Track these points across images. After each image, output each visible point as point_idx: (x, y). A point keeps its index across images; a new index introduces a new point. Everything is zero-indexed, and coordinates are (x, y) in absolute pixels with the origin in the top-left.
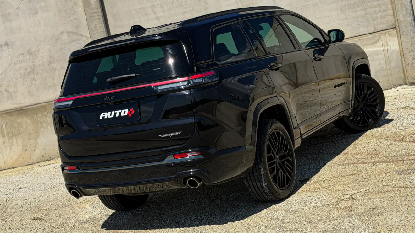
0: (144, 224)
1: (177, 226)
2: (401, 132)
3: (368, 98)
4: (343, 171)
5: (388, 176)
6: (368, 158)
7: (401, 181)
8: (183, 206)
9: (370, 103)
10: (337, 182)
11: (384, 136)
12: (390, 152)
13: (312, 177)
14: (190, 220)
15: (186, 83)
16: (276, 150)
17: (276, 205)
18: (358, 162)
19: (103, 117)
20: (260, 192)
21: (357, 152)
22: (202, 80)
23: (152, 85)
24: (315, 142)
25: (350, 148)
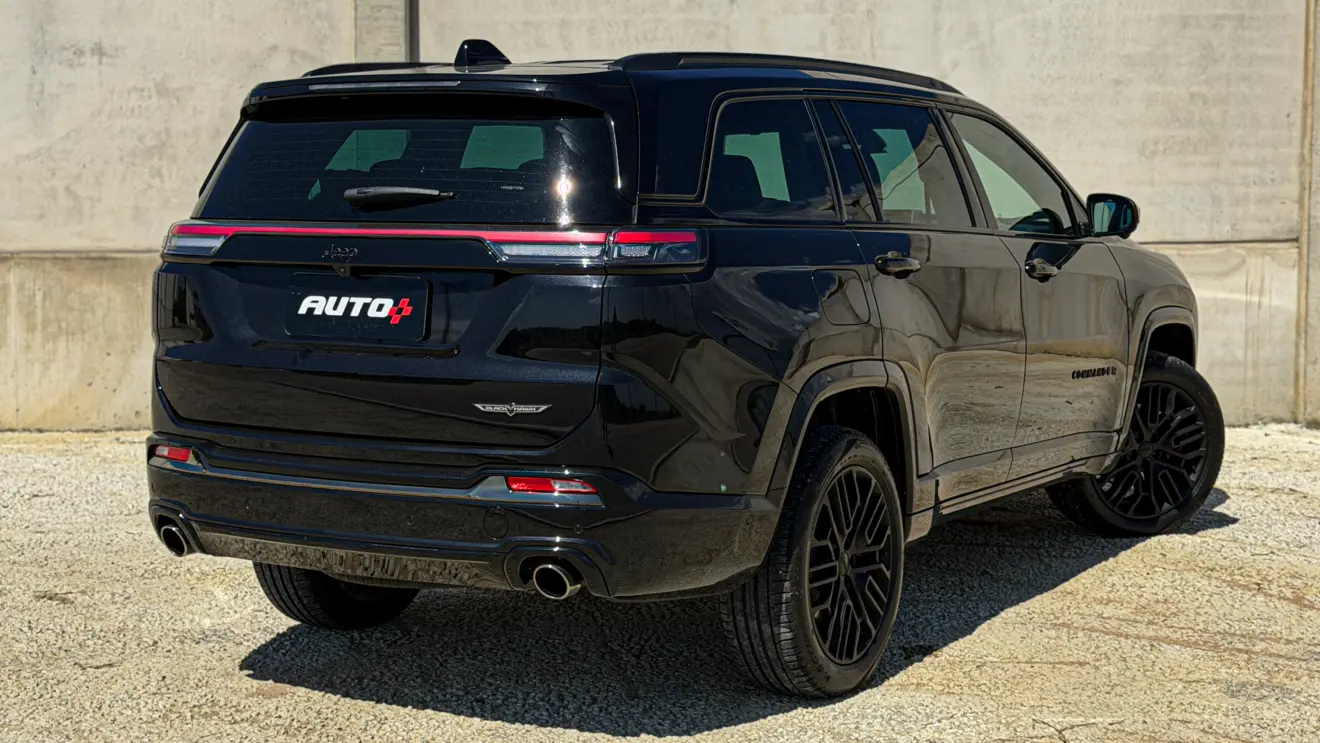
0: (375, 683)
1: (478, 710)
2: (1257, 562)
3: (1173, 433)
4: (1048, 646)
5: (1191, 693)
6: (1137, 622)
7: (1231, 717)
8: (514, 650)
9: (1175, 450)
10: (1022, 677)
11: (1201, 565)
12: (1211, 618)
13: (945, 644)
14: (525, 699)
15: (596, 251)
16: (847, 532)
17: (810, 709)
18: (1101, 628)
19: (311, 310)
20: (767, 656)
21: (1105, 597)
22: (651, 253)
23: (488, 235)
24: (976, 539)
25: (1085, 581)
